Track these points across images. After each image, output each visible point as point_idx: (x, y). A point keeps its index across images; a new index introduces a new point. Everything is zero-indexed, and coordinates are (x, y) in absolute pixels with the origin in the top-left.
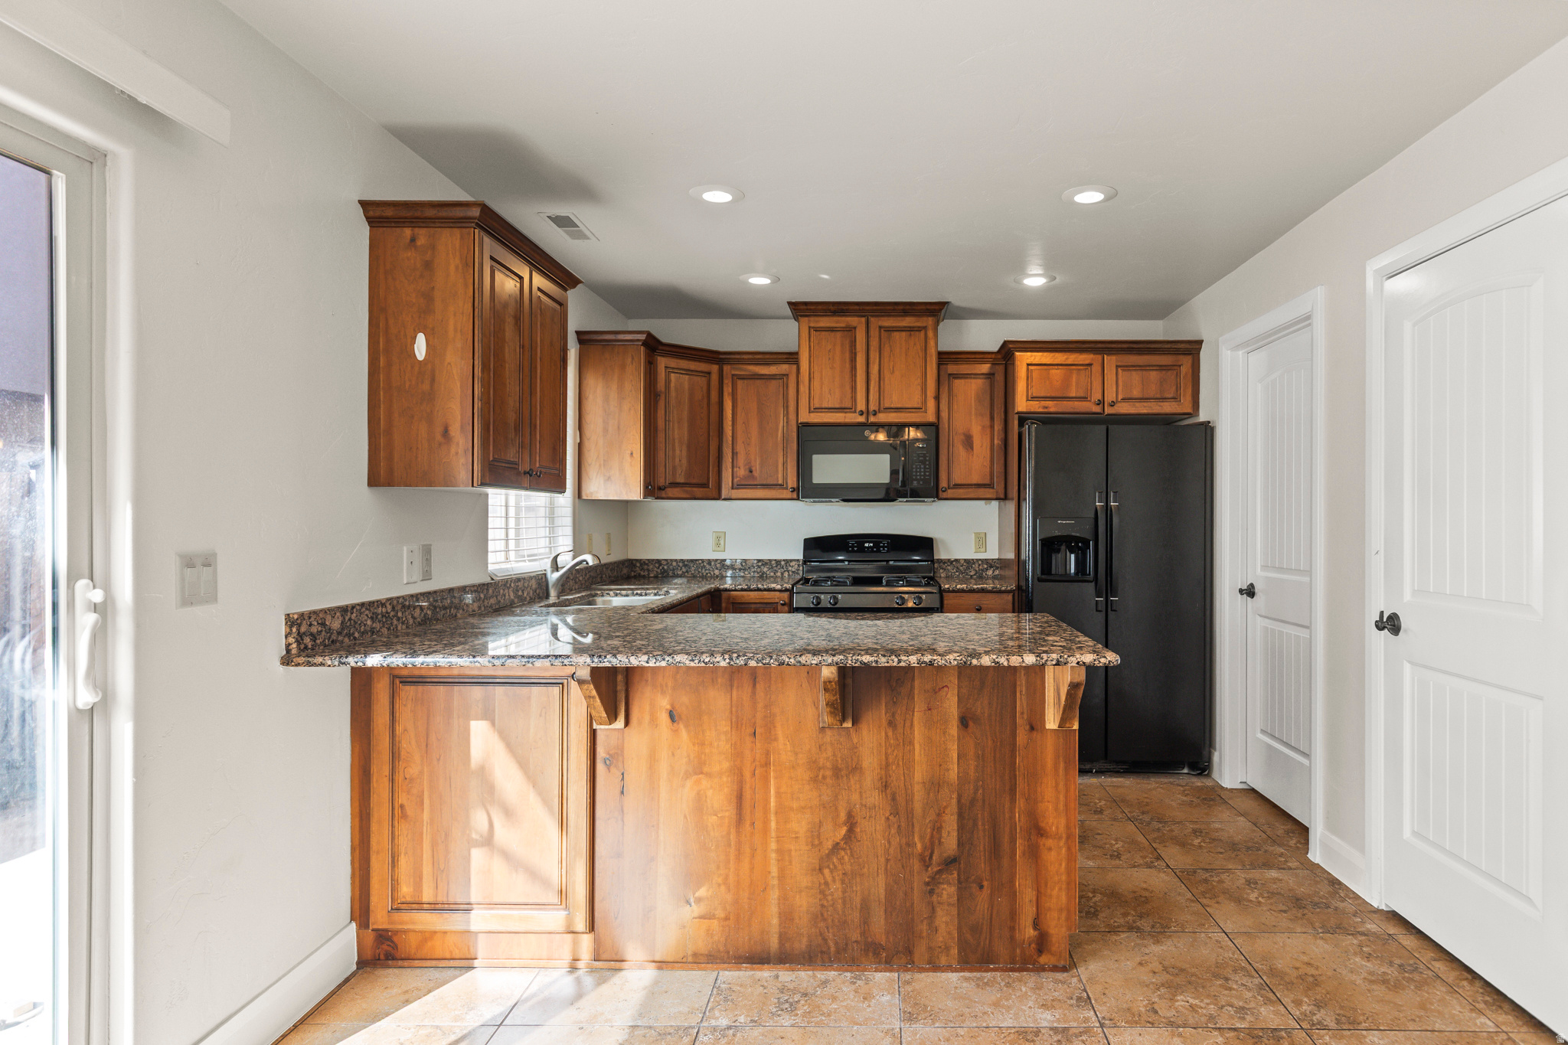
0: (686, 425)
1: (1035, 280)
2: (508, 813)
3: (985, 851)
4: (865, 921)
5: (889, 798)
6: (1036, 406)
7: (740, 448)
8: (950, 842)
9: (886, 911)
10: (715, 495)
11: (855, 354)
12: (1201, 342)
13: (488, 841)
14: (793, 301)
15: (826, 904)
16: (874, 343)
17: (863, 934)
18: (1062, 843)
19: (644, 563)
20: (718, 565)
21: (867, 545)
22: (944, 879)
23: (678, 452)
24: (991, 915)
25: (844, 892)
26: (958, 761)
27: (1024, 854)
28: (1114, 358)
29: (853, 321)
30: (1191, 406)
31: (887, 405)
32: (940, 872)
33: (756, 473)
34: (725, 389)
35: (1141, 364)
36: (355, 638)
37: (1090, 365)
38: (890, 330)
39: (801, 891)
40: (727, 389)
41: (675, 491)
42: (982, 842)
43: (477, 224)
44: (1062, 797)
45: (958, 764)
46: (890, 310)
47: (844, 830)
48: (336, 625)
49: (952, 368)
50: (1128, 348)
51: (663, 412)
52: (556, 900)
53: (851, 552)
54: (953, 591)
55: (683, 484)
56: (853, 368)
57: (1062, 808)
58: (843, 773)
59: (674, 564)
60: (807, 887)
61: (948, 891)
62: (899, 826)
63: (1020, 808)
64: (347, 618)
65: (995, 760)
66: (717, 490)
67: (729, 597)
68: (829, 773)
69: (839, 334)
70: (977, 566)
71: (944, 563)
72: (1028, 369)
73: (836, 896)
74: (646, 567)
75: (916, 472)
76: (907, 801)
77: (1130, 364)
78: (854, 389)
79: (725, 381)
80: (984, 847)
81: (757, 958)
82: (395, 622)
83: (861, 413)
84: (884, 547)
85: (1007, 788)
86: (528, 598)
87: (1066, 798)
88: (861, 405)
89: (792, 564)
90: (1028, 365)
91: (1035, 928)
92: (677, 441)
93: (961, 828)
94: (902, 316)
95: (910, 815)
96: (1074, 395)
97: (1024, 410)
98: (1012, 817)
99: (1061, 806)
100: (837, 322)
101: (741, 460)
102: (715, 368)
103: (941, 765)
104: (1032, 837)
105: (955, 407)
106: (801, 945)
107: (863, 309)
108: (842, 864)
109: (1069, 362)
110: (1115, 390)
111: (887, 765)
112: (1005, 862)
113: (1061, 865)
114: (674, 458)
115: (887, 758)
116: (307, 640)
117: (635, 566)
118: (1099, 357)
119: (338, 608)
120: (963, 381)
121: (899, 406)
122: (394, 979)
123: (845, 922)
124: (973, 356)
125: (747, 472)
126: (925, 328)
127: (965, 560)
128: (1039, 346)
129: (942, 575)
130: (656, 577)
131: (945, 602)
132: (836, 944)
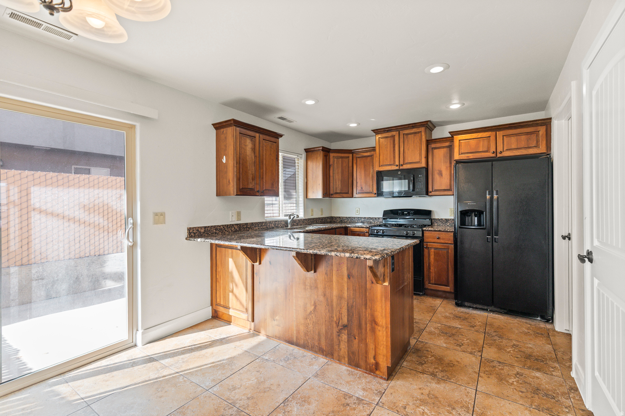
0: (340, 174)
1: (455, 106)
2: (236, 285)
3: (356, 325)
4: (319, 340)
5: (326, 299)
6: (464, 157)
7: (358, 180)
8: (345, 320)
9: (325, 338)
10: (351, 196)
11: (395, 145)
12: (551, 119)
13: (232, 292)
14: (373, 129)
15: (308, 330)
16: (402, 140)
17: (319, 344)
18: (384, 329)
19: (336, 218)
20: (357, 219)
21: (405, 213)
22: (343, 332)
23: (337, 183)
24: (359, 350)
25: (313, 328)
26: (347, 290)
27: (370, 330)
28: (501, 132)
29: (394, 133)
30: (545, 149)
31: (406, 162)
32: (341, 329)
33: (364, 189)
34: (354, 162)
35: (516, 133)
36: (209, 235)
37: (490, 137)
38: (407, 134)
39: (302, 324)
40: (355, 162)
41: (337, 195)
42: (355, 322)
43: (234, 125)
44: (384, 311)
45: (347, 292)
46: (407, 127)
47: (313, 307)
48: (202, 231)
49: (433, 146)
50: (509, 127)
51: (332, 171)
52: (245, 311)
53: (399, 215)
54: (427, 231)
55: (339, 193)
56: (394, 150)
57: (384, 316)
58: (313, 288)
59: (344, 218)
60: (303, 324)
61: (344, 337)
62: (329, 310)
63: (368, 312)
64: (206, 229)
65: (359, 293)
66: (352, 195)
67: (350, 229)
68: (309, 287)
69: (389, 139)
70: (450, 221)
71: (436, 220)
72: (459, 142)
73: (311, 329)
74: (336, 219)
75: (418, 186)
76: (331, 302)
77: (511, 134)
78: (394, 157)
79: (354, 159)
80: (356, 324)
81: (291, 342)
82: (224, 231)
83: (397, 166)
84: (411, 214)
85: (364, 304)
86: (280, 227)
87: (385, 312)
88: (397, 163)
89: (380, 219)
90: (459, 140)
91: (374, 360)
92: (337, 179)
93: (348, 315)
94: (412, 129)
95: (332, 307)
96: (481, 150)
97: (458, 159)
98: (366, 315)
99: (384, 314)
100: (388, 134)
101: (359, 184)
102: (351, 155)
103: (341, 291)
104: (373, 324)
105: (435, 160)
106: (302, 342)
107: (397, 128)
108: (313, 319)
109: (479, 137)
110: (502, 146)
111: (325, 288)
112: (363, 331)
113: (384, 338)
114: (336, 185)
115: (325, 286)
116: (192, 234)
117: (333, 218)
118: (494, 133)
119: (203, 227)
120: (438, 150)
121: (411, 162)
122: (216, 322)
123: (313, 338)
124: (442, 140)
125: (361, 188)
126: (421, 132)
127: (445, 219)
128: (464, 132)
129: (436, 225)
130: (339, 222)
131: (425, 235)
132: (311, 345)
